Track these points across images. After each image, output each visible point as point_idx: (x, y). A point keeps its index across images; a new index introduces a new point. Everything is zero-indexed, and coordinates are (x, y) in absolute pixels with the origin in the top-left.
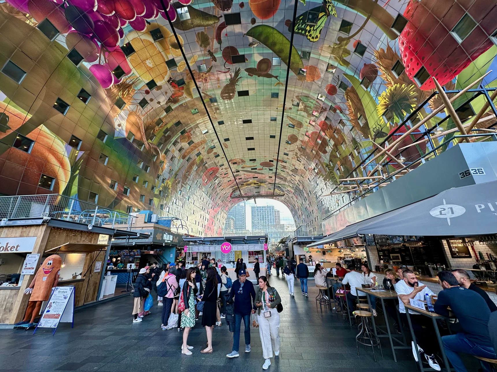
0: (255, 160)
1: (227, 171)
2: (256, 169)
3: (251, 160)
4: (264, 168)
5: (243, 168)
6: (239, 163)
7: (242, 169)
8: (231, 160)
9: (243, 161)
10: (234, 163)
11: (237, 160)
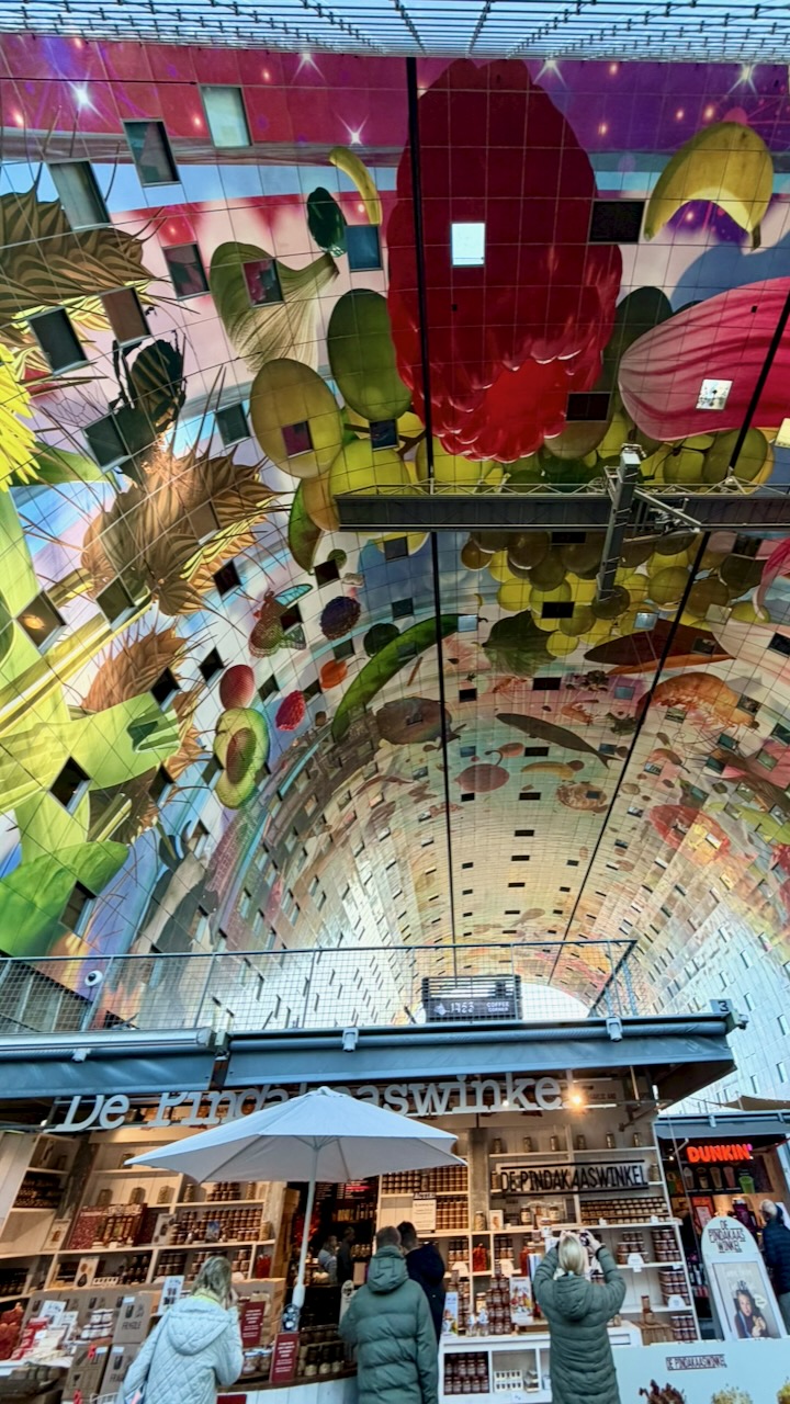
0: (523, 797)
1: (640, 777)
2: (530, 752)
3: (536, 796)
4: (493, 760)
5: (576, 765)
6: (578, 792)
7: (584, 757)
8: (598, 810)
9: (563, 795)
10: (595, 795)
11: (580, 805)
